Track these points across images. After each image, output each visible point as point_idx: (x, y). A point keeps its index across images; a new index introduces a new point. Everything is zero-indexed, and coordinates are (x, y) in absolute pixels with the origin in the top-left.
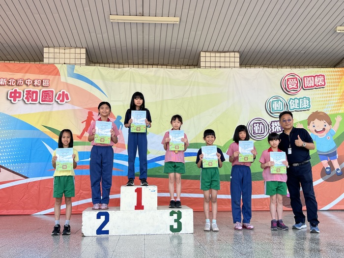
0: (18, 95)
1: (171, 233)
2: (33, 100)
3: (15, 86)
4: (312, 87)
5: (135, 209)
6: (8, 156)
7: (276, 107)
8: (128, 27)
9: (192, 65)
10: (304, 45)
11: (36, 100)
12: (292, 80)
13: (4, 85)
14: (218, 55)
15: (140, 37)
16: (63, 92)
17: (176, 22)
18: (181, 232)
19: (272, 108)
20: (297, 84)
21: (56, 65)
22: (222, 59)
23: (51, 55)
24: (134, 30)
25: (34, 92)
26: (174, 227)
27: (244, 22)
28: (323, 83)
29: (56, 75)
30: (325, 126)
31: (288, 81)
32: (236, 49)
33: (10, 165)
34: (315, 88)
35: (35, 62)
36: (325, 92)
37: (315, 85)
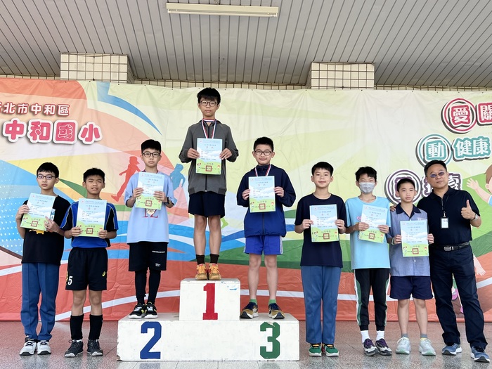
1: (262, 359)
3: (14, 115)
5: (204, 319)
7: (433, 153)
8: (195, 22)
9: (298, 84)
10: (479, 54)
11: (47, 138)
14: (339, 67)
16: (91, 126)
17: (273, 14)
18: (278, 359)
19: (427, 154)
21: (79, 82)
22: (347, 75)
23: (73, 67)
24: (205, 27)
25: (44, 125)
26: (268, 350)
29: (80, 98)
31: (453, 111)
32: (370, 59)
35: (47, 76)
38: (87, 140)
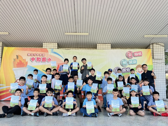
0: (34, 59)
2: (39, 61)
3: (33, 56)
12: (130, 53)
13: (29, 56)
14: (103, 45)
16: (49, 58)
19: (123, 63)
20: (132, 55)
21: (47, 49)
25: (39, 58)
28: (141, 55)
29: (47, 52)
30: (142, 70)
31: (128, 54)
35: (40, 47)
37: (138, 55)
38: (48, 61)
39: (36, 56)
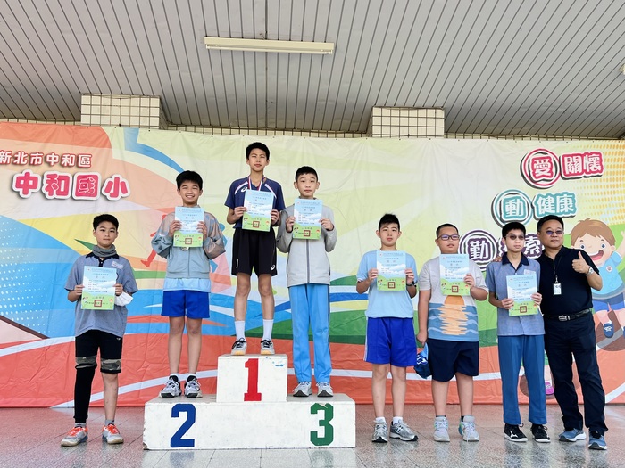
0: (31, 182)
1: (312, 446)
2: (59, 193)
3: (27, 166)
4: (578, 174)
5: (245, 400)
6: (12, 296)
7: (511, 210)
8: (238, 59)
9: (357, 132)
10: (563, 97)
11: (65, 193)
12: (542, 161)
13: (6, 164)
14: (405, 113)
15: (261, 78)
16: (117, 179)
17: (327, 51)
18: (331, 445)
19: (505, 212)
20: (551, 168)
21: (103, 127)
22: (413, 122)
23: (95, 110)
24: (250, 65)
25: (61, 178)
26: (319, 436)
27: (454, 53)
28: (599, 168)
29: (104, 146)
30: (603, 246)
31: (534, 162)
32: (439, 104)
33: (14, 312)
34: (585, 177)
35: (65, 121)
36: (603, 184)
37: (584, 171)
38: (112, 195)
39: (44, 166)
